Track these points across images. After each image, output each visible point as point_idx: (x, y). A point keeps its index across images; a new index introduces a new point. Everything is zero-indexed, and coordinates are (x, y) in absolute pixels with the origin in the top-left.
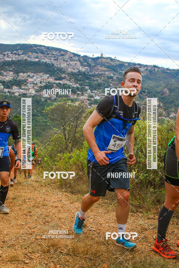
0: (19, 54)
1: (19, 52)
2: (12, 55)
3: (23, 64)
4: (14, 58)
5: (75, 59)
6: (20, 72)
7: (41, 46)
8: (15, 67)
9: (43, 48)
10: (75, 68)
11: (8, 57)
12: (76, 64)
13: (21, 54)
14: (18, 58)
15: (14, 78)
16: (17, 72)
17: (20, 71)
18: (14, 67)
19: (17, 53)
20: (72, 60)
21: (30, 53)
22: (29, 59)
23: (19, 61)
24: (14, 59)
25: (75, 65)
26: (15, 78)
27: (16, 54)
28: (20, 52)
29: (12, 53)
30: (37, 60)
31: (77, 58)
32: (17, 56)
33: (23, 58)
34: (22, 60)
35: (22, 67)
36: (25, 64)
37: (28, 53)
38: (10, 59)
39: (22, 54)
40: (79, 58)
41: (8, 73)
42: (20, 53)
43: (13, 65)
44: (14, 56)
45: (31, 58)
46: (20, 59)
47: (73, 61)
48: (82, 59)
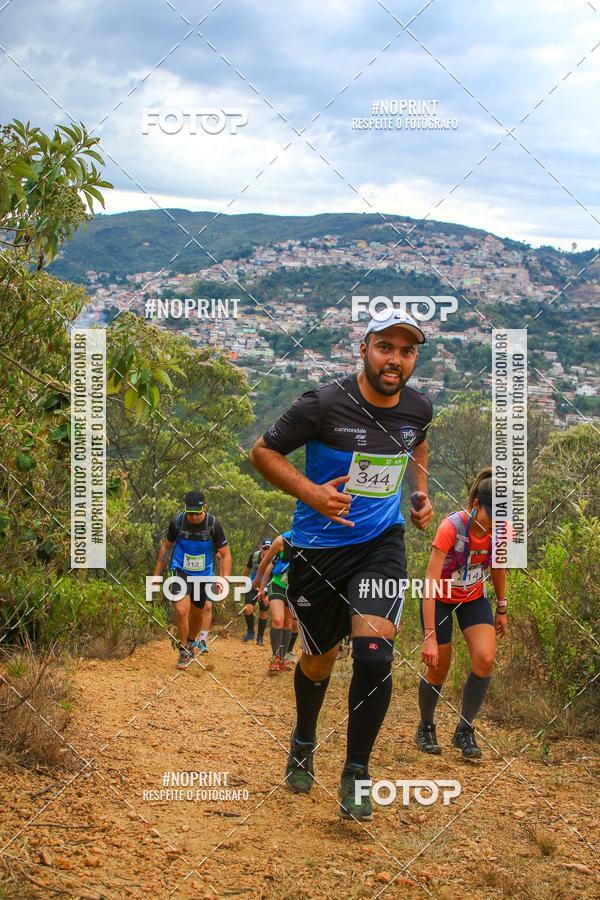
0: (325, 248)
1: (326, 239)
2: (304, 249)
3: (338, 280)
4: (310, 259)
5: (510, 260)
6: (328, 306)
7: (397, 219)
8: (313, 287)
9: (405, 225)
10: (510, 289)
11: (293, 257)
12: (514, 276)
13: (333, 247)
14: (322, 260)
15: (308, 326)
16: (318, 306)
17: (329, 301)
18: (308, 290)
19: (320, 244)
20: (500, 263)
21: (362, 244)
22: (358, 263)
23: (325, 269)
24: (309, 263)
25: (511, 280)
26: (311, 323)
27: (315, 247)
28: (331, 240)
29: (302, 245)
30: (383, 265)
31: (518, 256)
32: (319, 254)
33: (339, 259)
34: (336, 267)
35: (334, 287)
36: (346, 281)
37: (356, 244)
38: (297, 264)
39: (337, 247)
40: (525, 257)
41: (289, 309)
42: (328, 244)
43: (306, 284)
44: (309, 254)
45: (364, 259)
46: (328, 262)
47: (502, 265)
48: (534, 258)
